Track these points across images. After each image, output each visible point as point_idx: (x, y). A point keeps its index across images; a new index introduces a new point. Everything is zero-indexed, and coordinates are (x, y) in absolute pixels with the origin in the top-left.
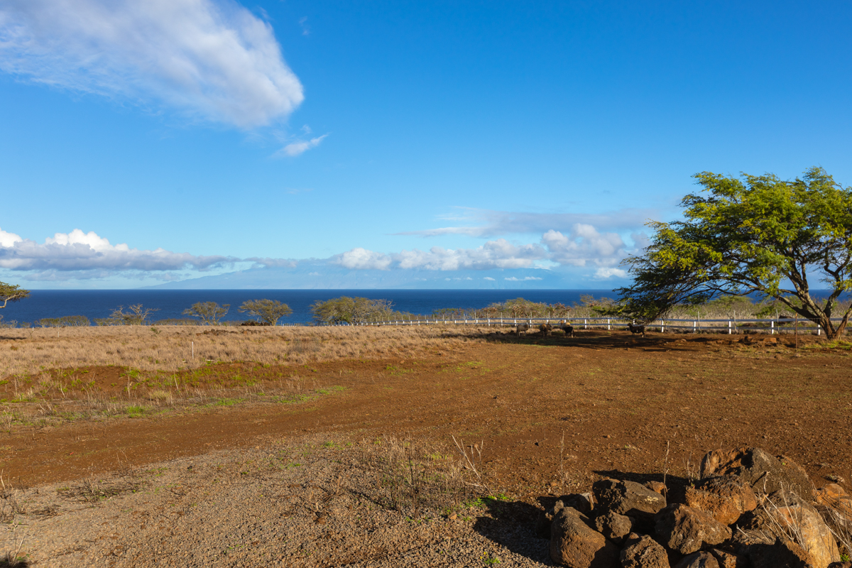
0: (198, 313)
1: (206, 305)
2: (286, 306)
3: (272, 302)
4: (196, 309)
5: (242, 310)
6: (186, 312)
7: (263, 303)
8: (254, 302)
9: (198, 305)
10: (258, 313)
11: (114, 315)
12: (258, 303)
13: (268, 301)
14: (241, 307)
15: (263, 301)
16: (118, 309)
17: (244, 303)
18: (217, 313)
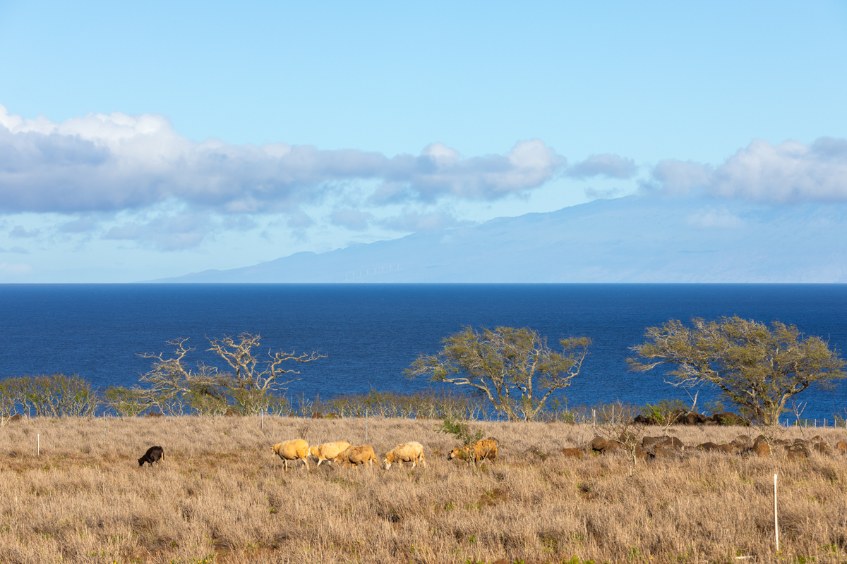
0: (465, 371)
1: (498, 341)
2: (819, 347)
3: (762, 328)
4: (457, 355)
5: (645, 361)
6: (421, 367)
7: (730, 337)
8: (692, 327)
9: (465, 341)
10: (709, 376)
11: (158, 376)
12: (710, 334)
13: (747, 327)
14: (639, 349)
15: (727, 327)
16: (170, 354)
17: (653, 332)
18: (539, 373)
